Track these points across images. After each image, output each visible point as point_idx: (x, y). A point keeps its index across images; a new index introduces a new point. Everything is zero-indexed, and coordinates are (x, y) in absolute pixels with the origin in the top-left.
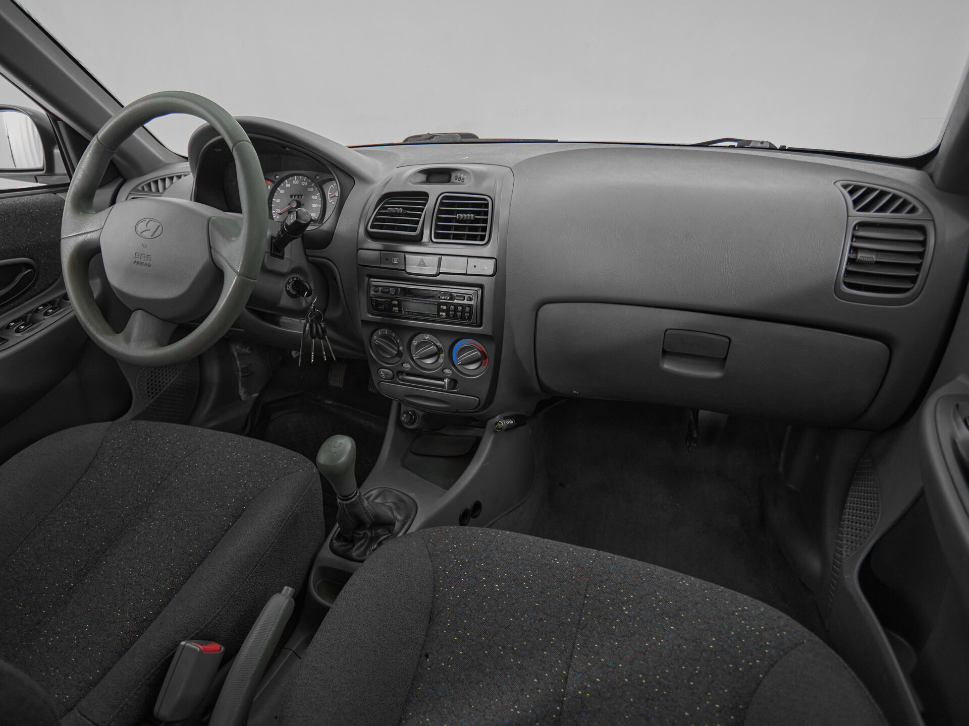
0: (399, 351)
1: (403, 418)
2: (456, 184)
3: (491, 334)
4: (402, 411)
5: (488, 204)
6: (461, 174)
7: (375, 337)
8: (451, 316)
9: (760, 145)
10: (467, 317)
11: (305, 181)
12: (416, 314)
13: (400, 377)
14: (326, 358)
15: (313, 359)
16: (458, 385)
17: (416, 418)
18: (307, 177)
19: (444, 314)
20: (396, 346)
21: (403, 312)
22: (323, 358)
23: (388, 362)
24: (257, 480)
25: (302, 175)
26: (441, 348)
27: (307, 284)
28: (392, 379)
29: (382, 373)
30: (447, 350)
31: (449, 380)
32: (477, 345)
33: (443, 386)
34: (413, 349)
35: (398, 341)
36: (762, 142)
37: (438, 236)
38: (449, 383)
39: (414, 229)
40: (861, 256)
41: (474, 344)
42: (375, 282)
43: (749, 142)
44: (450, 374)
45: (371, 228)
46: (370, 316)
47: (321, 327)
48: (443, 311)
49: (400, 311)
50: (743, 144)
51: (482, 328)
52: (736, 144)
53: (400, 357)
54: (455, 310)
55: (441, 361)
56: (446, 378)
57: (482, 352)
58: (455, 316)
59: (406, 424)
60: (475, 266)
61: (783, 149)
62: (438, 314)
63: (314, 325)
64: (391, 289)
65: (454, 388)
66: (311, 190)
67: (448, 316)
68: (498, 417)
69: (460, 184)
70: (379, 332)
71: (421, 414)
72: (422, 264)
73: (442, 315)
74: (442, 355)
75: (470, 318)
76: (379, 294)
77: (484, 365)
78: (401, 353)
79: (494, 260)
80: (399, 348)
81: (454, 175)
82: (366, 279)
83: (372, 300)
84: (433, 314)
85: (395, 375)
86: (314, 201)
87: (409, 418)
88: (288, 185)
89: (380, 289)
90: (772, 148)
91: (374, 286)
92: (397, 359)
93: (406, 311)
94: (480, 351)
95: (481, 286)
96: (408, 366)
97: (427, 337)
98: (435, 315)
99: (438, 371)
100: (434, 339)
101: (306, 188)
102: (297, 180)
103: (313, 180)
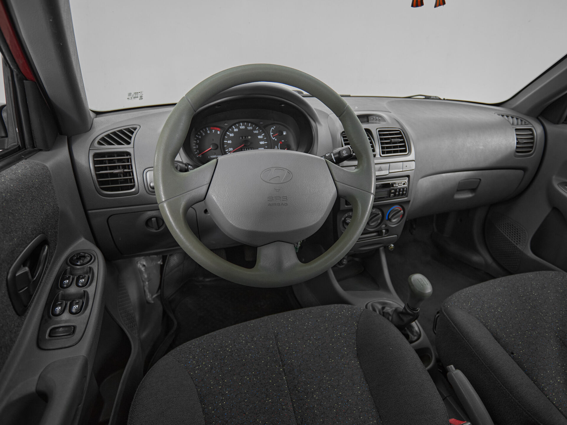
5: (401, 132)
6: (376, 117)
7: (343, 219)
8: (397, 194)
9: (435, 98)
10: (404, 194)
11: (250, 126)
16: (389, 232)
18: (252, 123)
25: (248, 122)
31: (385, 230)
36: (436, 97)
37: (383, 153)
40: (520, 141)
43: (430, 97)
48: (393, 193)
50: (427, 97)
51: (407, 198)
52: (424, 97)
54: (399, 191)
56: (383, 230)
60: (406, 166)
61: (444, 99)
65: (387, 234)
66: (256, 132)
67: (395, 195)
72: (381, 169)
73: (392, 196)
79: (414, 161)
86: (261, 140)
88: (236, 130)
90: (440, 99)
95: (408, 176)
98: (389, 196)
99: (379, 228)
101: (252, 131)
102: (243, 126)
103: (257, 125)
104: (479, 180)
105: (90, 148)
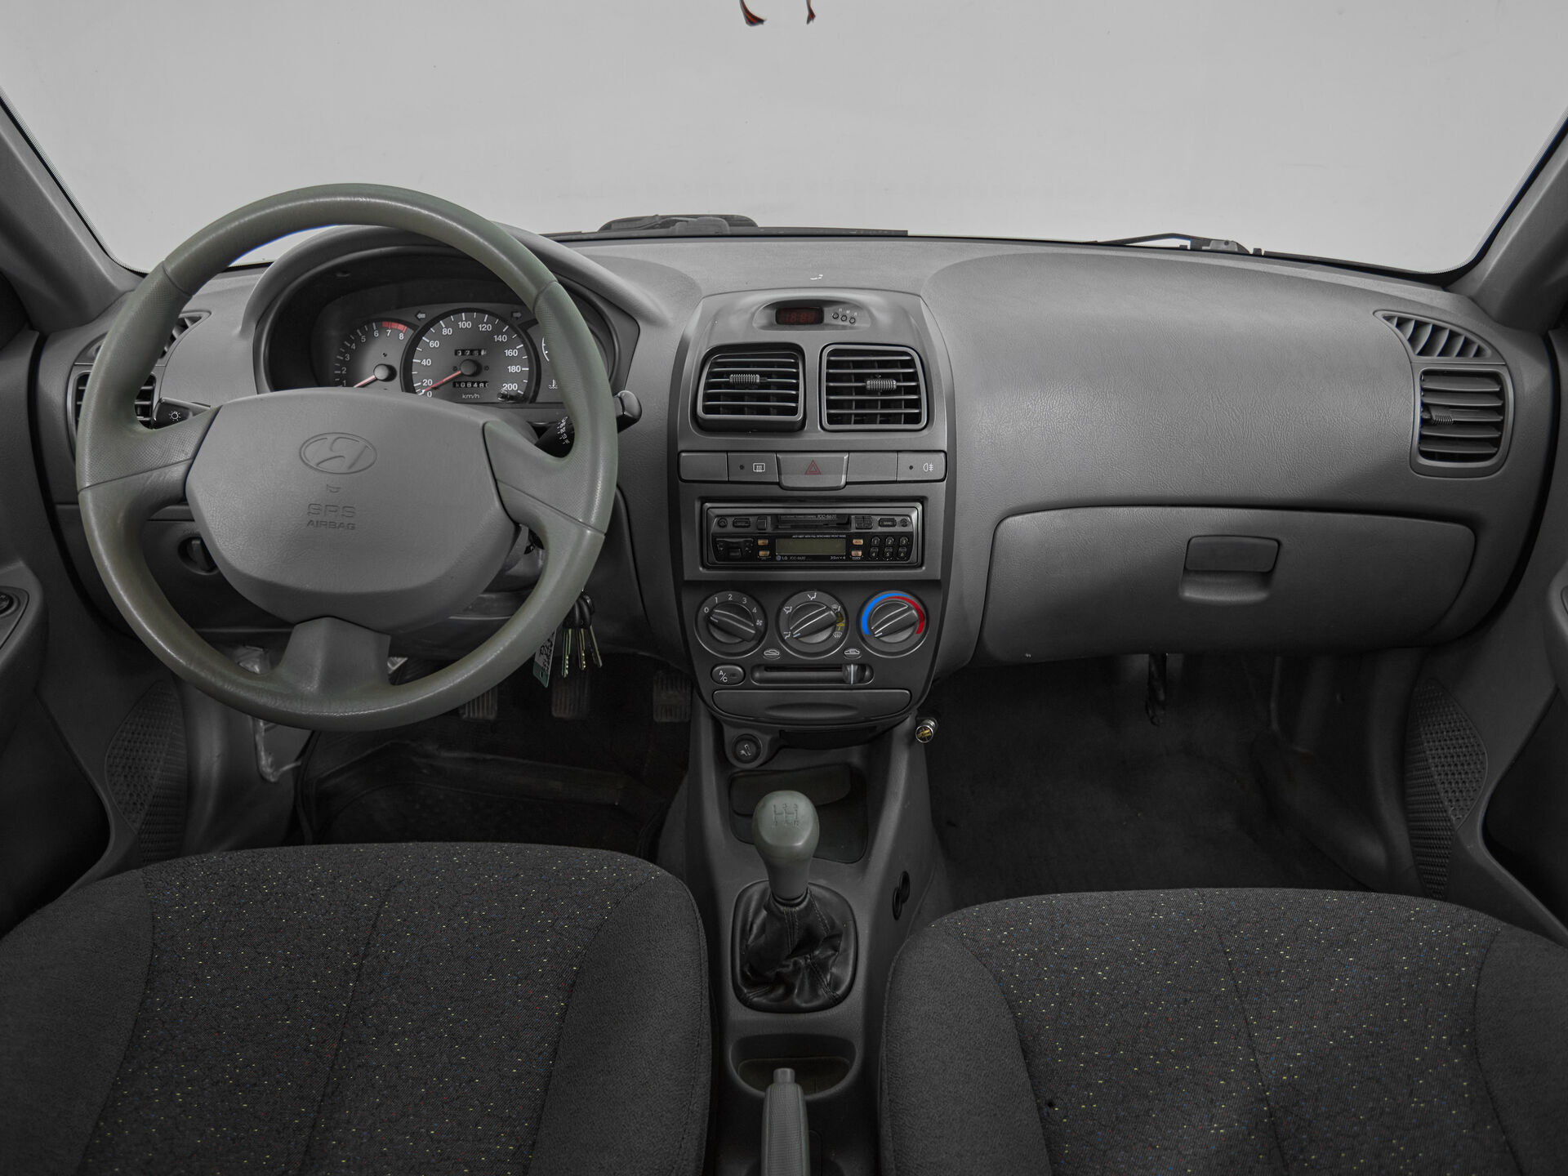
0: (757, 628)
1: (743, 752)
2: (836, 327)
3: (934, 578)
5: (912, 360)
7: (706, 609)
8: (874, 555)
9: (1223, 247)
10: (902, 555)
11: (486, 323)
12: (803, 558)
13: (758, 675)
14: (586, 664)
15: (568, 669)
18: (489, 314)
19: (860, 553)
20: (751, 620)
21: (779, 558)
23: (734, 651)
24: (574, 913)
25: (484, 312)
26: (839, 612)
28: (743, 683)
29: (721, 673)
30: (854, 616)
31: (857, 667)
32: (910, 601)
33: (845, 680)
34: (782, 623)
35: (755, 610)
36: (1227, 243)
37: (832, 419)
38: (857, 673)
39: (794, 411)
40: (1436, 415)
41: (898, 598)
42: (716, 509)
43: (1208, 241)
44: (856, 656)
45: (707, 410)
46: (701, 569)
48: (858, 548)
49: (773, 556)
50: (1199, 246)
51: (924, 568)
52: (1188, 243)
53: (758, 640)
54: (882, 545)
55: (838, 635)
56: (850, 664)
57: (918, 611)
58: (881, 555)
59: (745, 761)
60: (911, 467)
61: (1257, 254)
62: (848, 554)
64: (751, 519)
65: (863, 680)
66: (502, 338)
67: (867, 555)
69: (844, 327)
70: (717, 599)
72: (813, 469)
73: (855, 556)
74: (841, 625)
75: (908, 554)
76: (730, 528)
77: (919, 632)
78: (762, 631)
79: (942, 455)
80: (756, 623)
81: (828, 313)
82: (698, 505)
83: (715, 543)
84: (836, 556)
85: (748, 671)
86: (513, 361)
88: (446, 331)
89: (730, 520)
90: (1242, 252)
91: (718, 516)
92: (754, 643)
93: (784, 556)
94: (915, 610)
95: (922, 500)
96: (775, 654)
97: (813, 597)
98: (843, 556)
99: (833, 655)
100: (826, 598)
101: (490, 335)
102: (466, 321)
103: (504, 321)
104: (1276, 544)
105: (76, 361)
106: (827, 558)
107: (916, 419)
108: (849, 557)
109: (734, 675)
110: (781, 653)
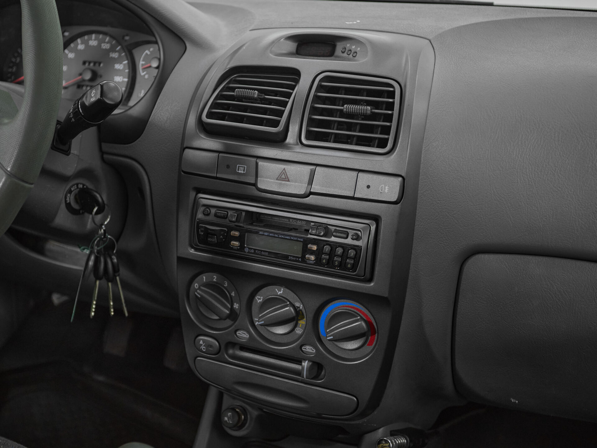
0: (232, 310)
1: (226, 419)
2: (343, 59)
3: (386, 295)
4: (224, 407)
5: (394, 92)
6: (351, 45)
7: (196, 285)
8: (324, 261)
10: (349, 266)
11: (107, 43)
12: (267, 254)
13: (231, 351)
14: (114, 312)
15: (95, 312)
16: (323, 373)
17: (246, 419)
18: (111, 36)
19: (313, 258)
20: (228, 302)
21: (247, 250)
22: (109, 312)
23: (214, 326)
25: (105, 34)
26: (301, 310)
27: (98, 196)
28: (217, 354)
29: (201, 342)
30: (311, 316)
31: (311, 363)
32: (361, 311)
33: (299, 373)
34: (255, 309)
35: (233, 294)
37: (310, 135)
38: (310, 369)
39: (275, 124)
41: (357, 309)
42: (206, 199)
44: (312, 353)
45: (208, 116)
46: (192, 251)
47: (112, 263)
48: (312, 252)
49: (242, 247)
51: (372, 284)
53: (232, 320)
54: (332, 253)
55: (299, 331)
56: (305, 360)
57: (369, 323)
58: (330, 263)
59: (230, 428)
60: (368, 187)
62: (303, 257)
63: (102, 259)
64: (230, 213)
65: (316, 377)
66: (115, 55)
67: (318, 261)
68: (381, 430)
69: (349, 60)
70: (204, 278)
71: (255, 413)
72: (283, 176)
73: (309, 259)
74: (302, 322)
75: (354, 267)
76: (211, 218)
77: (370, 344)
78: (237, 314)
79: (400, 179)
80: (232, 305)
81: (340, 46)
82: (192, 194)
83: (198, 227)
84: (294, 257)
85: (223, 347)
86: (118, 73)
87: (236, 418)
88: (81, 47)
89: (213, 211)
91: (204, 205)
92: (229, 322)
93: (251, 249)
94: (365, 321)
95: (376, 219)
96: (245, 336)
97: (280, 291)
98: (299, 258)
99: (293, 348)
100: (291, 296)
101: (108, 51)
102: (95, 40)
103: (119, 43)
106: (286, 257)
107: (382, 143)
108: (304, 259)
109: (211, 346)
110: (250, 336)
